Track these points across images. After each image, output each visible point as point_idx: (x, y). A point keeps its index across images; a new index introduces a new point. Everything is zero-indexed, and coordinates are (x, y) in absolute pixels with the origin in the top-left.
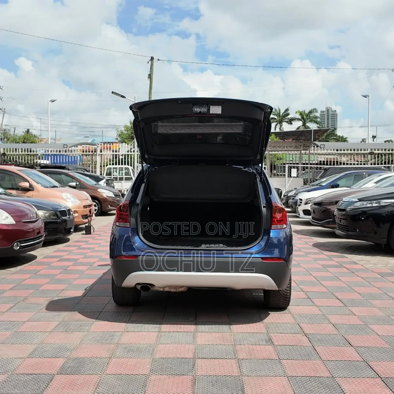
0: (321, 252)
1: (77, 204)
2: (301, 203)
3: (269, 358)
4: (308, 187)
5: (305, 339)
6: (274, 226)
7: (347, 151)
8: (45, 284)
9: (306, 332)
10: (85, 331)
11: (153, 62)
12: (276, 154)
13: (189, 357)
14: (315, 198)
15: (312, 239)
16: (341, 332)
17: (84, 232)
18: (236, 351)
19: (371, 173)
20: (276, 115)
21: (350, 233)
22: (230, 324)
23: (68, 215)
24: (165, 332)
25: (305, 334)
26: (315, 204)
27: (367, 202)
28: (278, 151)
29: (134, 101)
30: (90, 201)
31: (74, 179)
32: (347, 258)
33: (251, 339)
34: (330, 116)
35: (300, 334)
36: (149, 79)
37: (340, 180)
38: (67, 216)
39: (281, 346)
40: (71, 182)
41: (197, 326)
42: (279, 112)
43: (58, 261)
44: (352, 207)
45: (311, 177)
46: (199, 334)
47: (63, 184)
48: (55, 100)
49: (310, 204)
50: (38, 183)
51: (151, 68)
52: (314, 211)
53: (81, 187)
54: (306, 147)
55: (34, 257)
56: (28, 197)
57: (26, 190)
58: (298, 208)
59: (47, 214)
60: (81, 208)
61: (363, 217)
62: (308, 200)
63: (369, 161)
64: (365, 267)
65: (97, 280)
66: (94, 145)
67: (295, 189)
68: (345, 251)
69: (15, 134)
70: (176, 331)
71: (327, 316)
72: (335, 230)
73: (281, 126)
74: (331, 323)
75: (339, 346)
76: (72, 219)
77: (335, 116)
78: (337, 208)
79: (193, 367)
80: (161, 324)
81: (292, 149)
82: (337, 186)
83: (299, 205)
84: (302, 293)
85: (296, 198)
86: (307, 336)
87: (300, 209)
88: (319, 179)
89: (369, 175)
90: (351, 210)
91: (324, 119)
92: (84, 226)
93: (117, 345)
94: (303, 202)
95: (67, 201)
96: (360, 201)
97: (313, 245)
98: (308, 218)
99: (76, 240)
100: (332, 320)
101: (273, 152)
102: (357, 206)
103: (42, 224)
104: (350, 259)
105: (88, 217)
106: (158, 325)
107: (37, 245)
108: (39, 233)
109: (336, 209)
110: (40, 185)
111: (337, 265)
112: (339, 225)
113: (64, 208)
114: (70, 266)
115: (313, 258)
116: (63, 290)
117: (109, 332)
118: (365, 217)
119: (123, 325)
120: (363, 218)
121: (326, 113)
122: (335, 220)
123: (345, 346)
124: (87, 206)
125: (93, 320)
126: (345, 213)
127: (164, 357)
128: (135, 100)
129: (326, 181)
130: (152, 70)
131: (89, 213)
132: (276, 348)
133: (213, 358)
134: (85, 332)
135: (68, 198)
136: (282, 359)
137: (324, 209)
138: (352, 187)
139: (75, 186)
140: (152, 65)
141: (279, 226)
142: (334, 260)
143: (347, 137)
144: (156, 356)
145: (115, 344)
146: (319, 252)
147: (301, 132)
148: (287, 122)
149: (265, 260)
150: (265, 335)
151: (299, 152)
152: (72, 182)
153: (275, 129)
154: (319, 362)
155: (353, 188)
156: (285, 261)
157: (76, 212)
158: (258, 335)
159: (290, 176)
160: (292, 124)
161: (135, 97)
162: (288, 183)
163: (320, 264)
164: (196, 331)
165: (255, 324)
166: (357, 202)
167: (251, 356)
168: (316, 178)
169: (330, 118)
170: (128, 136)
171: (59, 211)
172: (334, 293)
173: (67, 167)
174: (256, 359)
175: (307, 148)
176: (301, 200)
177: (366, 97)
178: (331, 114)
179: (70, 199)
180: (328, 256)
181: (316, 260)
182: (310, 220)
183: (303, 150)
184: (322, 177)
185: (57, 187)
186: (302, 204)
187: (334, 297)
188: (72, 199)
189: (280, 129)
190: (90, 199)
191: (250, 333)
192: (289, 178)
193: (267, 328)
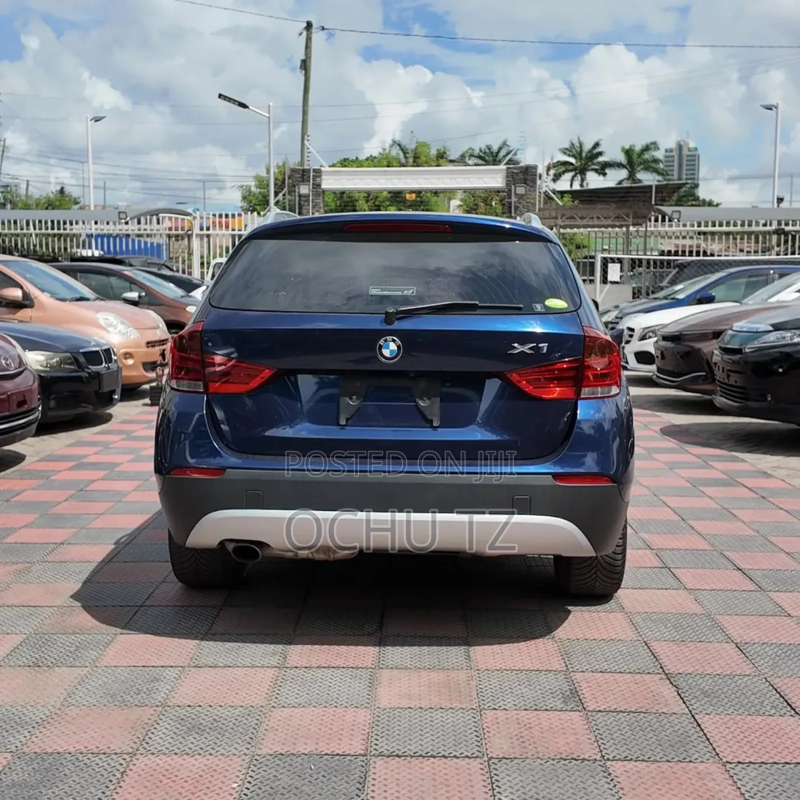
0: (682, 448)
1: (132, 337)
2: (631, 336)
3: (575, 756)
4: (643, 303)
5: (668, 691)
6: (586, 389)
7: (727, 226)
8: (21, 528)
9: (671, 668)
10: (87, 664)
11: (311, 33)
12: (575, 234)
13: (352, 753)
14: (666, 326)
15: (659, 416)
16: (759, 668)
17: (147, 401)
18: (483, 729)
19: (786, 271)
20: (573, 156)
21: (751, 404)
22: (468, 643)
23: (106, 363)
24: (296, 667)
25: (666, 674)
26: (665, 338)
27: (793, 331)
28: (578, 227)
29: (268, 115)
30: (162, 332)
31: (135, 284)
32: (743, 460)
33: (524, 690)
34: (685, 158)
35: (653, 673)
36: (304, 72)
37: (715, 287)
38: (102, 364)
39: (604, 714)
40: (127, 292)
41: (382, 648)
42: (578, 150)
43: (71, 469)
44: (757, 344)
45: (647, 284)
46: (385, 675)
47: (105, 294)
48: (102, 118)
49: (655, 339)
50: (43, 291)
51: (308, 47)
52: (662, 353)
53: (149, 300)
54: (641, 219)
55: (18, 458)
56: (20, 321)
57: (16, 305)
58: (624, 348)
59: (55, 360)
60: (142, 348)
61: (781, 367)
62: (646, 331)
63: (773, 248)
64: (790, 484)
65: (152, 517)
66: (187, 215)
67: (617, 307)
68: (736, 446)
69: (29, 193)
70: (326, 666)
71: (718, 617)
72: (714, 396)
73: (583, 180)
74: (729, 639)
75: (761, 712)
76: (113, 372)
77: (694, 160)
78: (720, 348)
79: (360, 787)
80: (290, 644)
81: (609, 222)
82: (710, 300)
83: (628, 342)
84: (648, 552)
85: (620, 327)
86: (672, 680)
87: (630, 350)
88: (667, 287)
89: (782, 276)
90: (756, 351)
91: (673, 166)
92: (147, 387)
93: (160, 708)
94: (637, 334)
95: (108, 332)
96: (775, 330)
97: (661, 430)
98: (649, 370)
99: (126, 418)
100: (731, 631)
101: (568, 230)
102: (768, 341)
103: (34, 381)
104: (751, 464)
105: (156, 367)
106: (280, 647)
107: (19, 432)
108: (21, 403)
109: (716, 349)
110: (49, 295)
111: (722, 479)
112: (724, 386)
113: (94, 346)
114: (94, 481)
115: (665, 463)
116: (63, 544)
117: (148, 667)
118: (785, 368)
119: (190, 645)
120: (781, 370)
121: (675, 154)
122: (713, 375)
123: (778, 714)
124: (155, 342)
125: (113, 630)
126: (741, 358)
127: (283, 752)
128: (269, 113)
129: (683, 289)
130: (308, 50)
131: (161, 358)
132: (590, 720)
133: (420, 756)
134: (86, 667)
135: (110, 325)
136: (611, 757)
137: (688, 349)
138: (744, 301)
139: (137, 299)
140: (309, 40)
141: (599, 389)
142: (715, 468)
143: (719, 202)
144: (260, 749)
145: (157, 706)
146: (676, 446)
147: (626, 191)
148: (596, 171)
149: (561, 480)
150: (561, 677)
151: (624, 229)
152: (131, 291)
153: (571, 186)
154: (714, 768)
155: (747, 304)
156: (614, 482)
157: (128, 355)
158: (542, 676)
159: (605, 280)
160: (605, 174)
161: (269, 106)
162: (600, 296)
163: (684, 478)
164: (379, 666)
165: (533, 642)
166: (770, 331)
167: (525, 747)
168: (661, 285)
169: (685, 163)
170: (261, 198)
171: (84, 353)
172: (727, 553)
173: (127, 261)
174: (538, 758)
175: (640, 221)
176: (632, 330)
177: (771, 109)
178: (688, 156)
179: (115, 327)
180: (699, 458)
181: (672, 466)
182: (651, 374)
183: (634, 225)
184: (673, 282)
185: (87, 299)
186: (632, 340)
187: (731, 566)
188: (121, 327)
189: (581, 185)
190: (163, 325)
191: (522, 671)
192: (603, 285)
193: (565, 655)
